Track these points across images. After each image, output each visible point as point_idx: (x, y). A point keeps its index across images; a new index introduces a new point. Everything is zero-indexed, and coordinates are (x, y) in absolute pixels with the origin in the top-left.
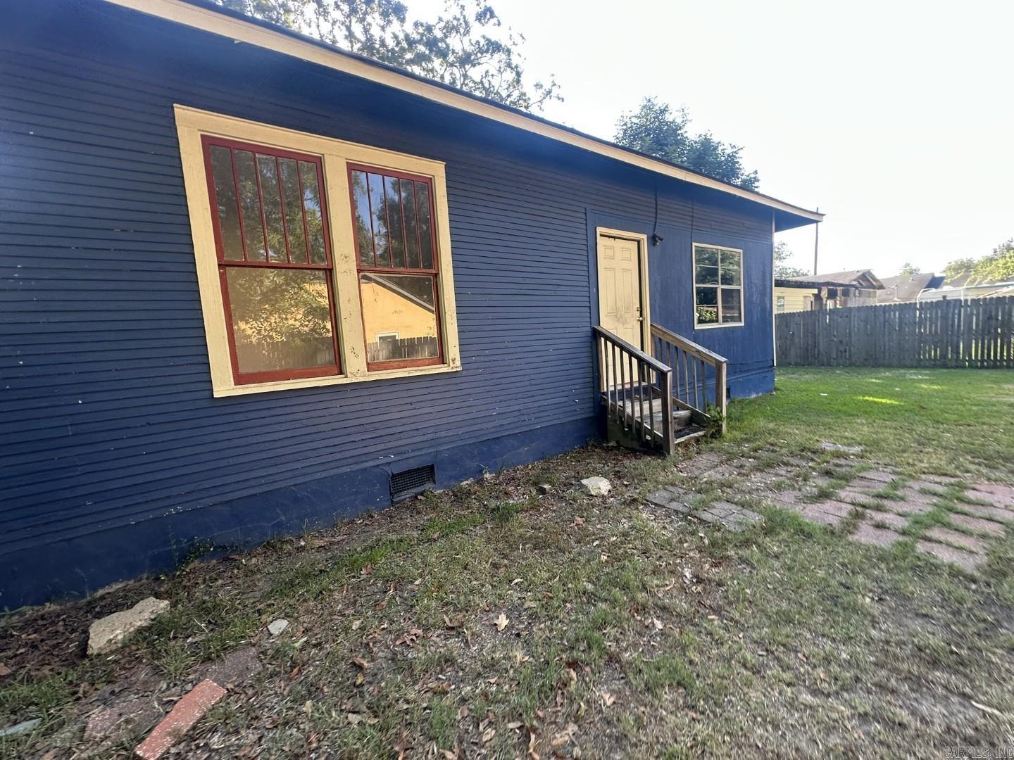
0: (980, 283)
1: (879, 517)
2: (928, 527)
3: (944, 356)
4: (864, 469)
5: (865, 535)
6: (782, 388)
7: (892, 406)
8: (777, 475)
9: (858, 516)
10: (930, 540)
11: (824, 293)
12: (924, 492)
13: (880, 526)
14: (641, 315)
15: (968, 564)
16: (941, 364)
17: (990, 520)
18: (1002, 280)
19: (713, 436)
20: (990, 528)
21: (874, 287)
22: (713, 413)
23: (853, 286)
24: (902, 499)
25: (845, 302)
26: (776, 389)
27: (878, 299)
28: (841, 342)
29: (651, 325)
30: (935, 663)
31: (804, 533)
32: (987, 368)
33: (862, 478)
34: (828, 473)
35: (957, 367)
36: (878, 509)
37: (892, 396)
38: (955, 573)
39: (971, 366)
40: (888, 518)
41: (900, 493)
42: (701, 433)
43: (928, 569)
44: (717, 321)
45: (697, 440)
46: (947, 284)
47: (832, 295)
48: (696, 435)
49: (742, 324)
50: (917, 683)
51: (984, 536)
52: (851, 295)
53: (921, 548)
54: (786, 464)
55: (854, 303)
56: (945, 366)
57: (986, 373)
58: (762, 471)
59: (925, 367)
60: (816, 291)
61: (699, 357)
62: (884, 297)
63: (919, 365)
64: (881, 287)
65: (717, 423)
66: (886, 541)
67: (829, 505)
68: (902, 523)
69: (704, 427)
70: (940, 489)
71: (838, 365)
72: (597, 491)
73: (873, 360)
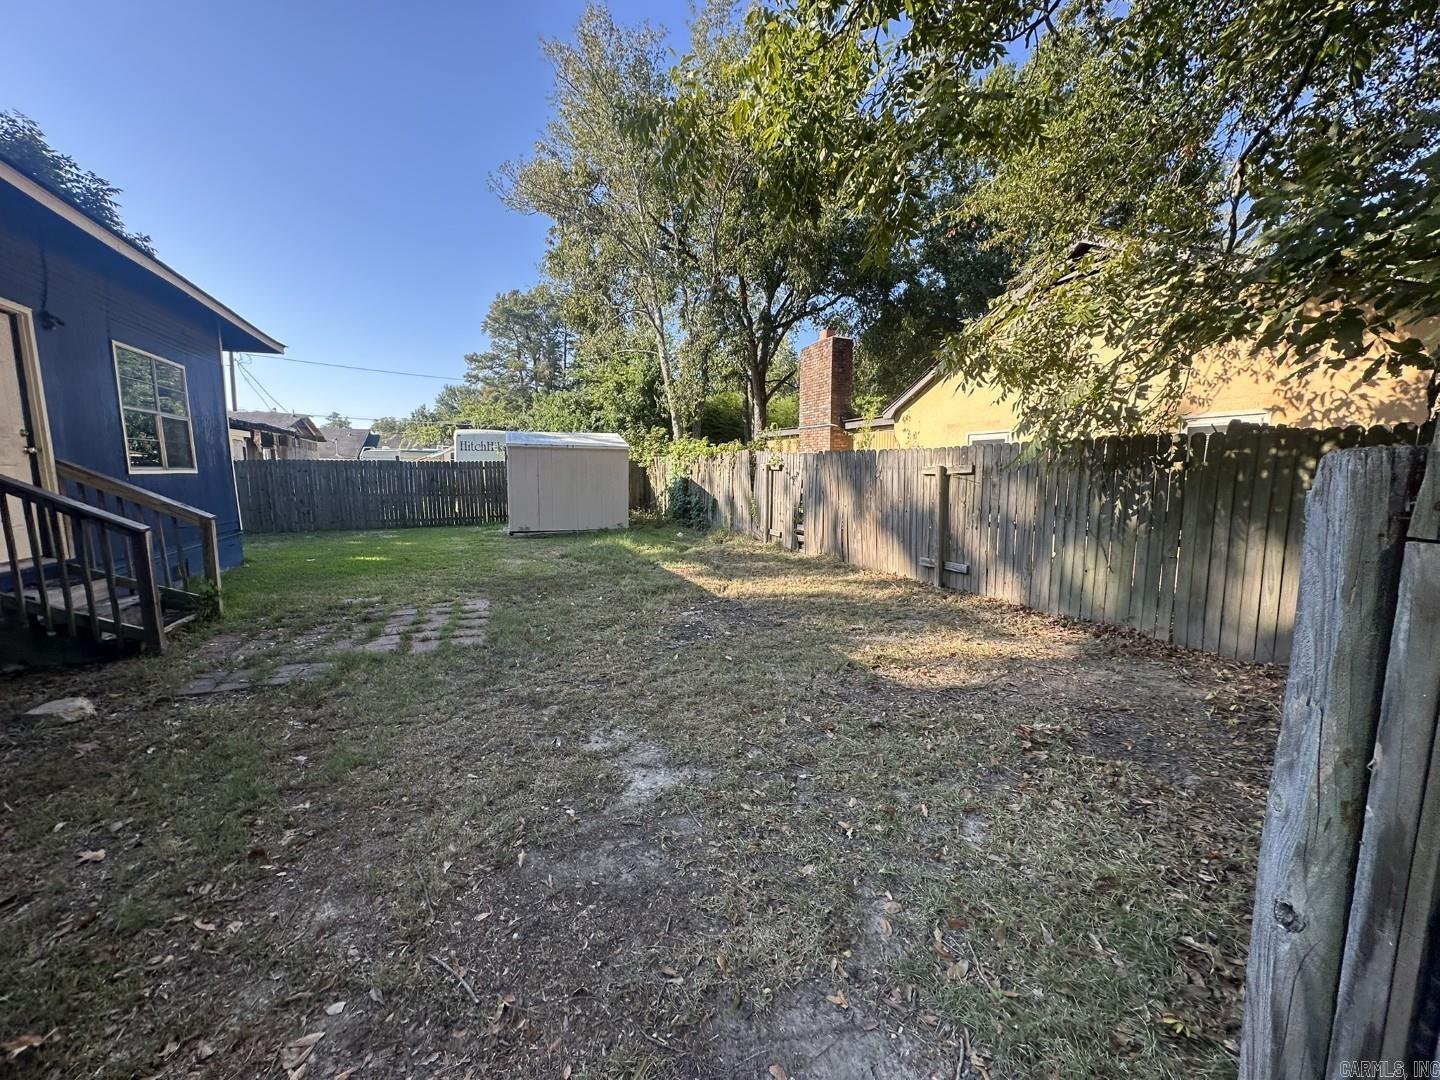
0: (411, 447)
1: (421, 635)
2: (452, 631)
3: (403, 515)
4: (392, 610)
5: (418, 648)
6: (254, 559)
7: (382, 562)
8: (320, 633)
9: (409, 639)
10: (457, 637)
11: (258, 439)
12: (440, 613)
13: (425, 640)
14: (31, 444)
15: (480, 641)
16: (404, 524)
17: (480, 618)
18: (426, 446)
19: (208, 618)
20: (482, 621)
21: (314, 438)
22: (205, 588)
23: (292, 433)
24: (429, 621)
25: (283, 453)
26: (248, 561)
27: (319, 453)
28: (302, 502)
29: (57, 462)
30: (485, 685)
31: (377, 661)
32: (436, 526)
33: (395, 616)
34: (366, 620)
35: (413, 527)
36: (417, 631)
37: (379, 554)
38: (476, 647)
39: (424, 525)
40: (428, 634)
41: (427, 617)
42: (191, 618)
43: (462, 651)
44: (160, 464)
45: (187, 628)
46: (384, 444)
47: (267, 442)
48: (184, 620)
49: (196, 472)
50: (481, 695)
51: (480, 627)
52: (290, 445)
53: (454, 642)
54: (322, 623)
55: (295, 454)
56: (405, 526)
57: (438, 530)
58: (302, 635)
59: (390, 528)
60: (248, 434)
61: (168, 512)
62: (324, 451)
63: (384, 526)
64: (322, 439)
65: (210, 599)
66: (434, 645)
67: (381, 640)
68: (437, 634)
69: (190, 610)
70: (449, 610)
71: (302, 530)
72: (77, 714)
73: (341, 523)
